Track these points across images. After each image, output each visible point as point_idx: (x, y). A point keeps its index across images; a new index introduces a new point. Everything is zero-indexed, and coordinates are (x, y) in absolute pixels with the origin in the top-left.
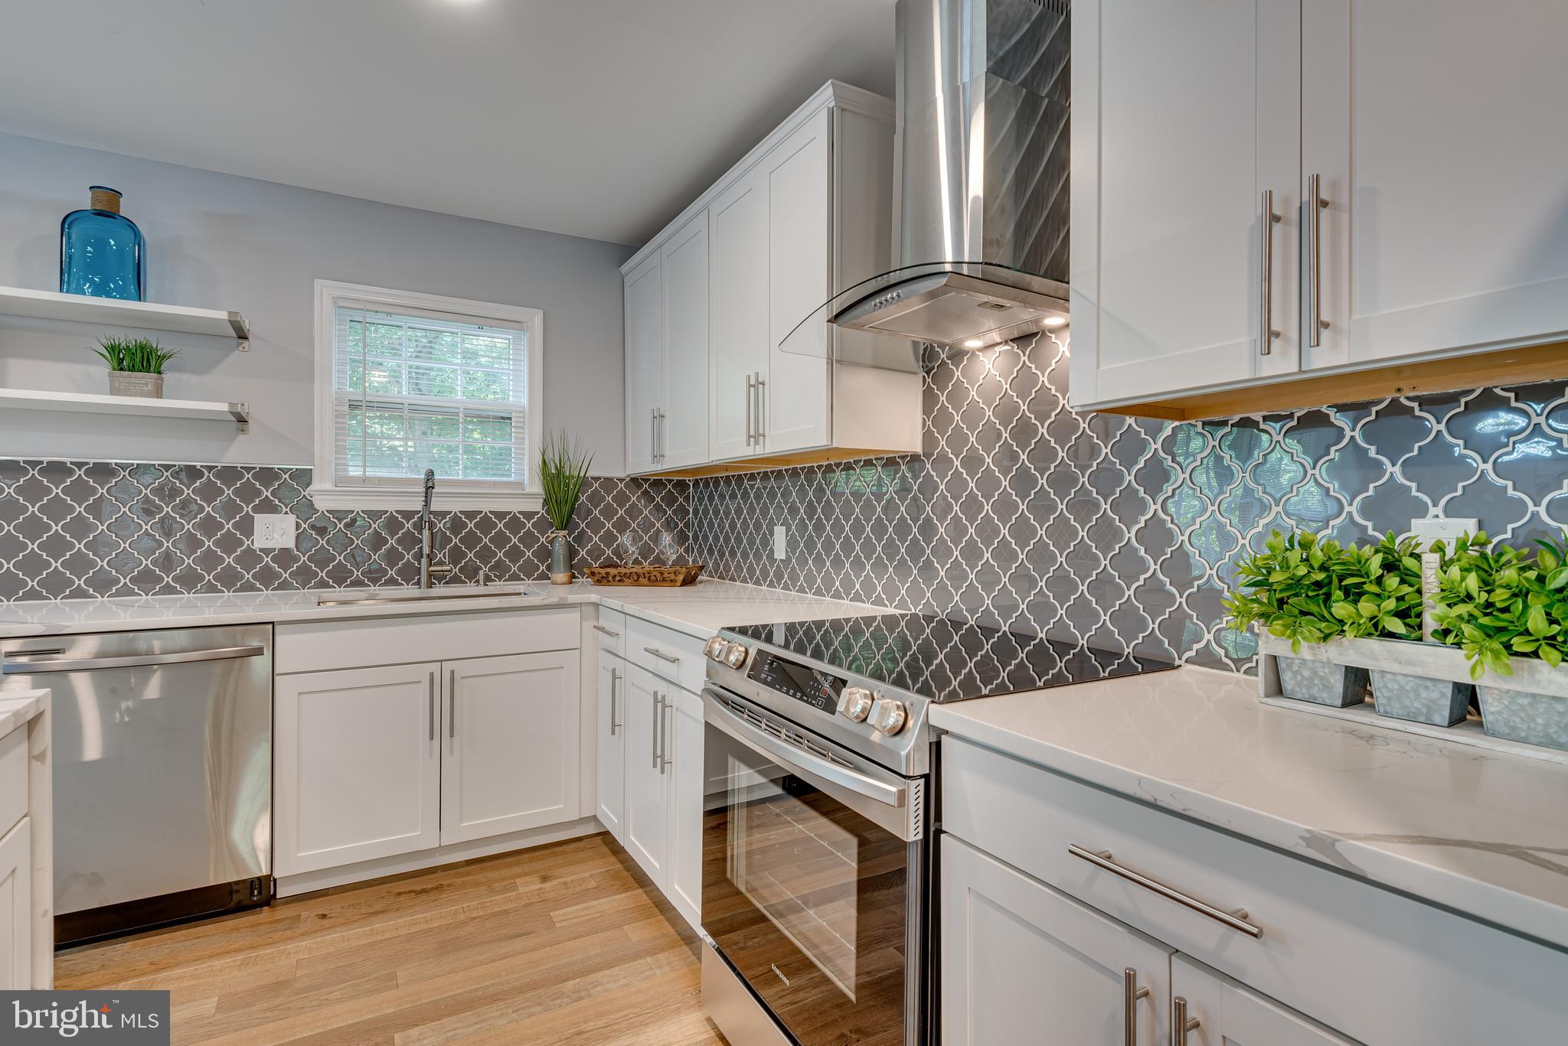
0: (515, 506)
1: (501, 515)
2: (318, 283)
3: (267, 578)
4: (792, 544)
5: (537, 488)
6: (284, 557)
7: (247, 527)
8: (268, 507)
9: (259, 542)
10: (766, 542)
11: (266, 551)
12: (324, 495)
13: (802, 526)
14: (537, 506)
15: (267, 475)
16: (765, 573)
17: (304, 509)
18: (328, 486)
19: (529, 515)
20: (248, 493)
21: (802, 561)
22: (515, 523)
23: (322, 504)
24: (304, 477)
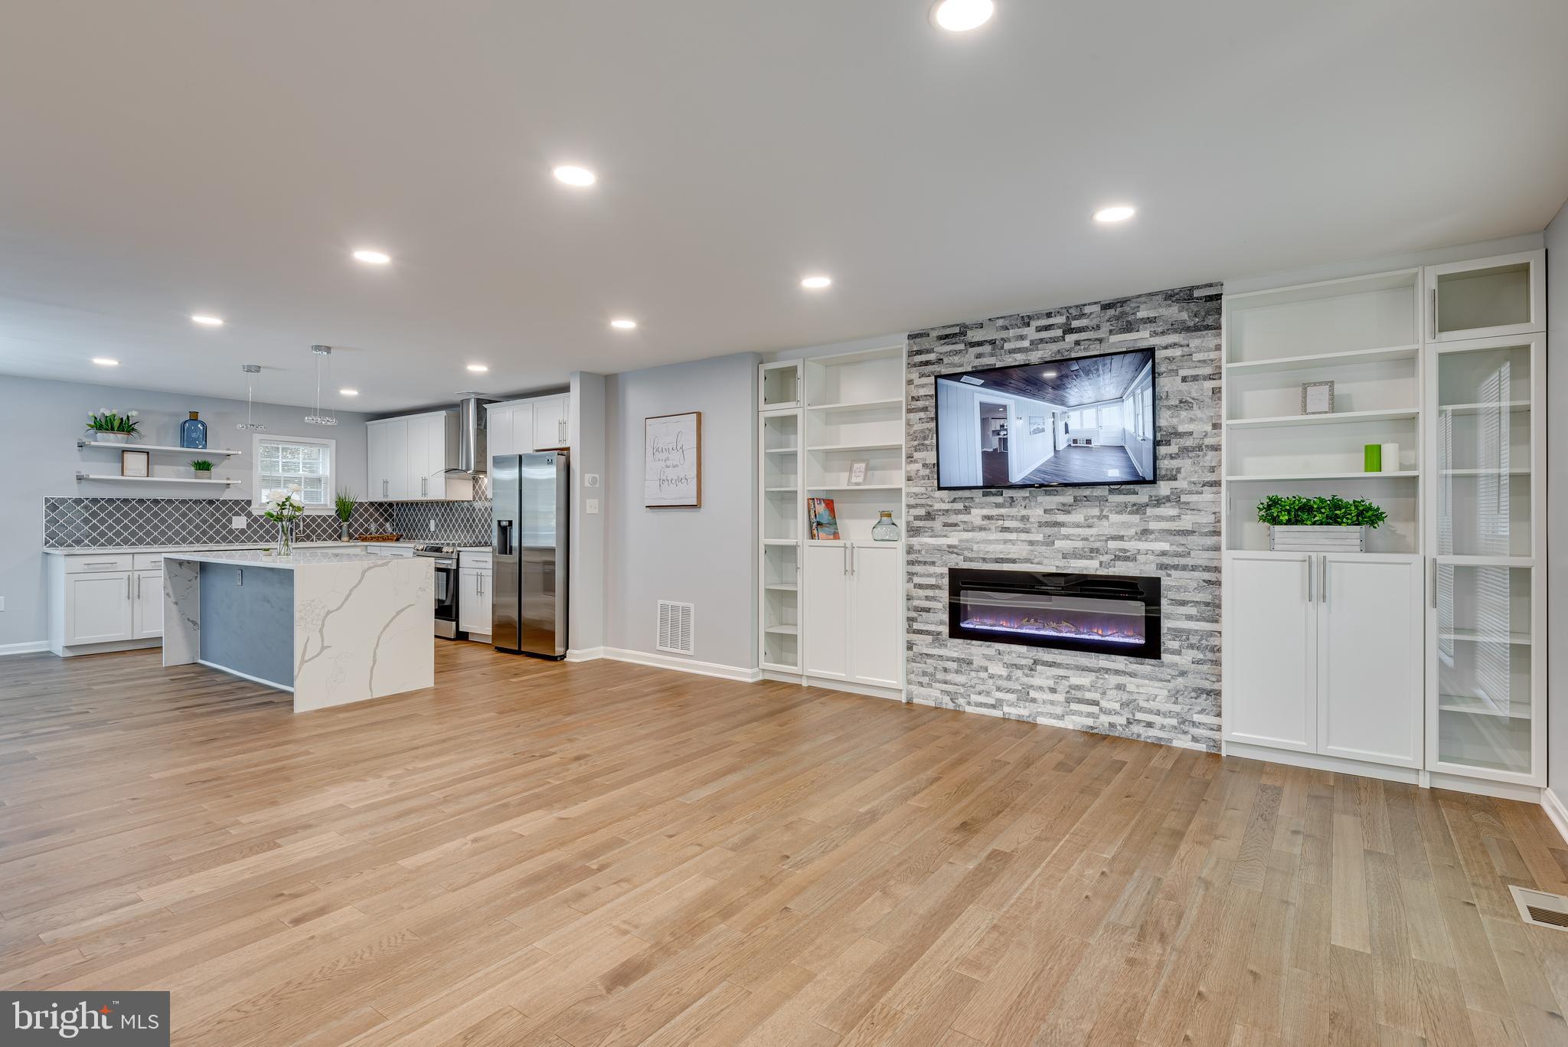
0: (324, 513)
1: (319, 517)
2: (254, 435)
3: (237, 539)
4: (437, 526)
5: (334, 507)
6: (243, 532)
7: (230, 521)
8: (237, 514)
9: (234, 526)
10: (427, 526)
11: (237, 529)
12: (256, 510)
13: (440, 520)
14: (333, 513)
15: (237, 502)
16: (427, 536)
17: (249, 515)
18: (257, 507)
19: (330, 517)
20: (230, 509)
21: (440, 531)
22: (324, 520)
23: (255, 513)
24: (249, 503)
